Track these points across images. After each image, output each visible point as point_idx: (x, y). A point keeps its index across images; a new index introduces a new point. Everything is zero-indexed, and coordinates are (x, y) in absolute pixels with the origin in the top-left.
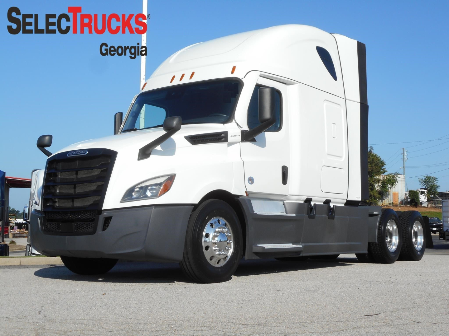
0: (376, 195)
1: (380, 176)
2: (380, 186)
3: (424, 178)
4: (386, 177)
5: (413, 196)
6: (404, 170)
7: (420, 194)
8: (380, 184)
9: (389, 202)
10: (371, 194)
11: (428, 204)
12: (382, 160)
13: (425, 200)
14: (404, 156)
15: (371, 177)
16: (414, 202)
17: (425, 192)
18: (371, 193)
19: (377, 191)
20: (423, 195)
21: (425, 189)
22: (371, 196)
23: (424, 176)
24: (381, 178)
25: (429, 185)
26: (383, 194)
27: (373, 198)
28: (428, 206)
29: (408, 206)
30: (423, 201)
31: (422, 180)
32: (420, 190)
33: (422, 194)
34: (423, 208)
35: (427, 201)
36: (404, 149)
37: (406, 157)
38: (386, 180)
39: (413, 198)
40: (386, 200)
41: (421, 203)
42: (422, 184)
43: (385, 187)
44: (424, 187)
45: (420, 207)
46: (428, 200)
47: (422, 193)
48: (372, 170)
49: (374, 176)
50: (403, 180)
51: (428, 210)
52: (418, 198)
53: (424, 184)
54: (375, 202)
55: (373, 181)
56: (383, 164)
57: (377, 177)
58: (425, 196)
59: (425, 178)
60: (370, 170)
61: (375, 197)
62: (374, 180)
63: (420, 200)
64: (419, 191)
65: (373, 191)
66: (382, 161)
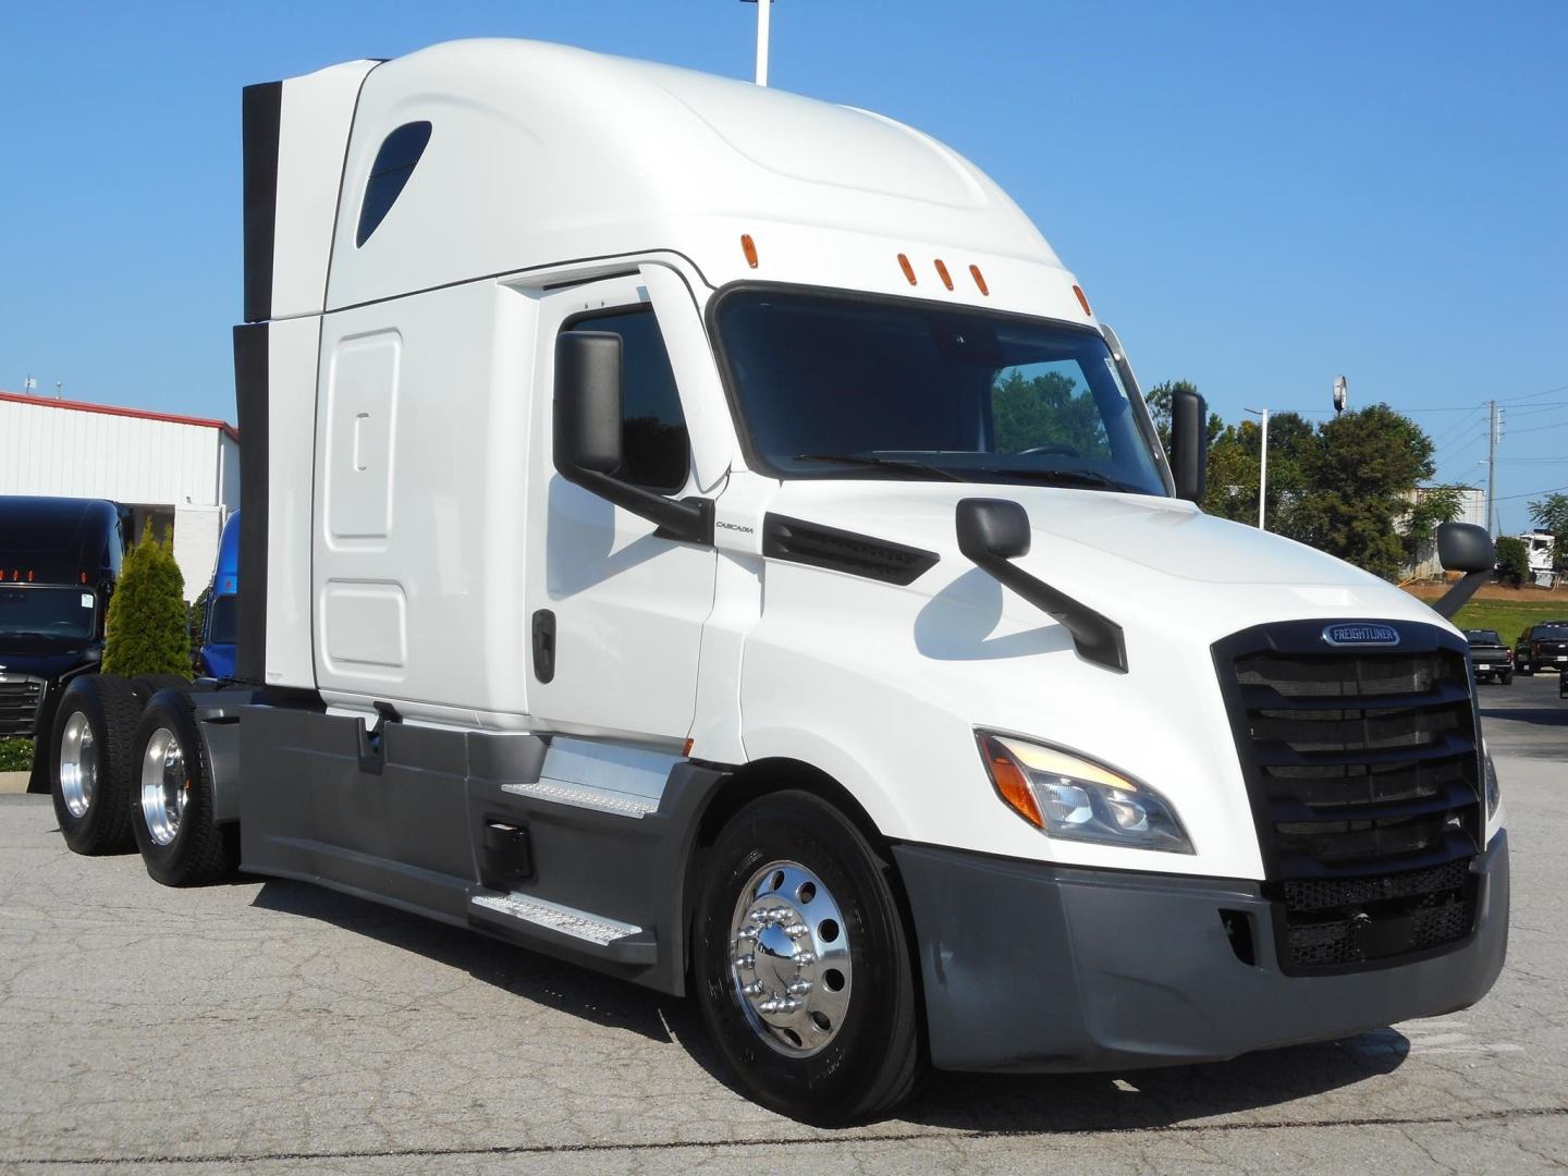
0: (1396, 549)
1: (1409, 491)
2: (1408, 521)
3: (1544, 502)
4: (1429, 498)
5: (1508, 554)
6: (1491, 468)
7: (1531, 546)
8: (1408, 517)
9: (1434, 572)
10: (1380, 547)
11: (1554, 579)
12: (1424, 435)
13: (1546, 566)
14: (1494, 424)
15: (1381, 495)
16: (1510, 573)
17: (1546, 542)
18: (1381, 543)
19: (1397, 537)
20: (1541, 550)
21: (1547, 533)
22: (1379, 552)
23: (1546, 496)
24: (1413, 498)
25: (1559, 522)
26: (1416, 548)
27: (1384, 560)
28: (1552, 584)
29: (1492, 585)
30: (1539, 569)
31: (1539, 506)
32: (1531, 536)
33: (1536, 549)
34: (1538, 592)
35: (1551, 570)
36: (1495, 405)
37: (1498, 428)
38: (1424, 504)
39: (1508, 560)
40: (1425, 563)
41: (1533, 577)
42: (1538, 518)
43: (1423, 528)
44: (1544, 527)
45: (1527, 587)
46: (1556, 568)
47: (1539, 545)
48: (1385, 476)
49: (1390, 494)
50: (1479, 504)
51: (1551, 597)
52: (1523, 559)
53: (1545, 518)
54: (1391, 570)
55: (1386, 508)
56: (1426, 448)
57: (1401, 496)
58: (1545, 556)
59: (1548, 499)
60: (1379, 475)
61: (1391, 556)
62: (1391, 505)
63: (1531, 566)
64: (1530, 539)
65: (1386, 538)
66: (1424, 440)
